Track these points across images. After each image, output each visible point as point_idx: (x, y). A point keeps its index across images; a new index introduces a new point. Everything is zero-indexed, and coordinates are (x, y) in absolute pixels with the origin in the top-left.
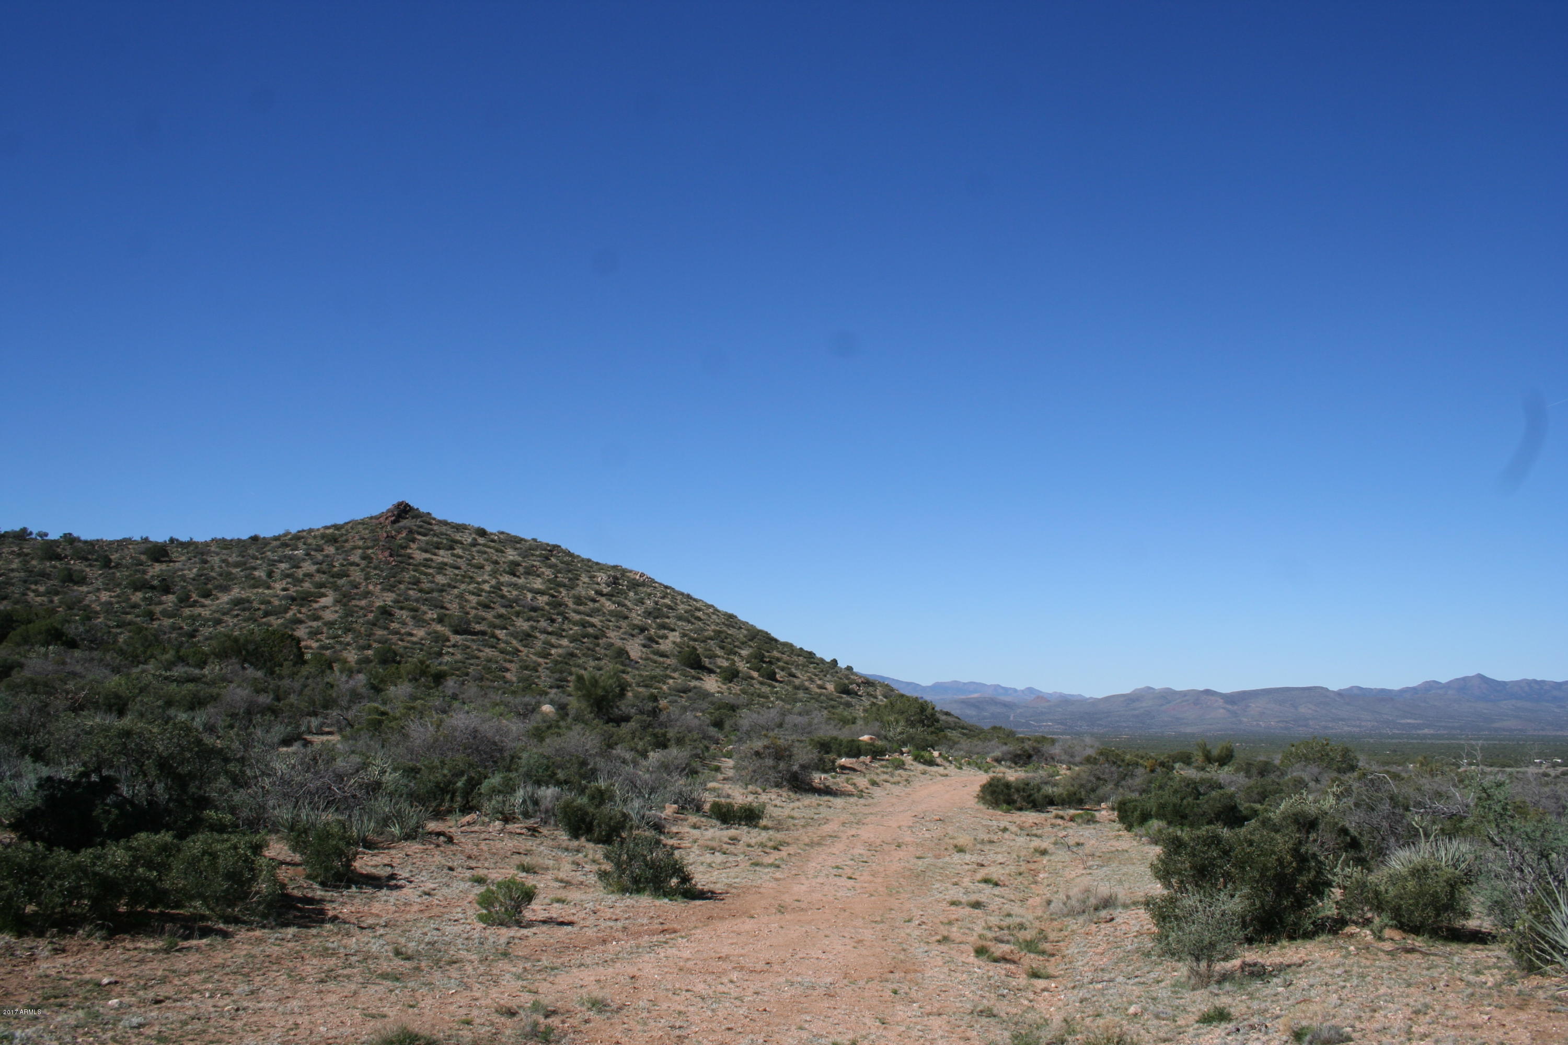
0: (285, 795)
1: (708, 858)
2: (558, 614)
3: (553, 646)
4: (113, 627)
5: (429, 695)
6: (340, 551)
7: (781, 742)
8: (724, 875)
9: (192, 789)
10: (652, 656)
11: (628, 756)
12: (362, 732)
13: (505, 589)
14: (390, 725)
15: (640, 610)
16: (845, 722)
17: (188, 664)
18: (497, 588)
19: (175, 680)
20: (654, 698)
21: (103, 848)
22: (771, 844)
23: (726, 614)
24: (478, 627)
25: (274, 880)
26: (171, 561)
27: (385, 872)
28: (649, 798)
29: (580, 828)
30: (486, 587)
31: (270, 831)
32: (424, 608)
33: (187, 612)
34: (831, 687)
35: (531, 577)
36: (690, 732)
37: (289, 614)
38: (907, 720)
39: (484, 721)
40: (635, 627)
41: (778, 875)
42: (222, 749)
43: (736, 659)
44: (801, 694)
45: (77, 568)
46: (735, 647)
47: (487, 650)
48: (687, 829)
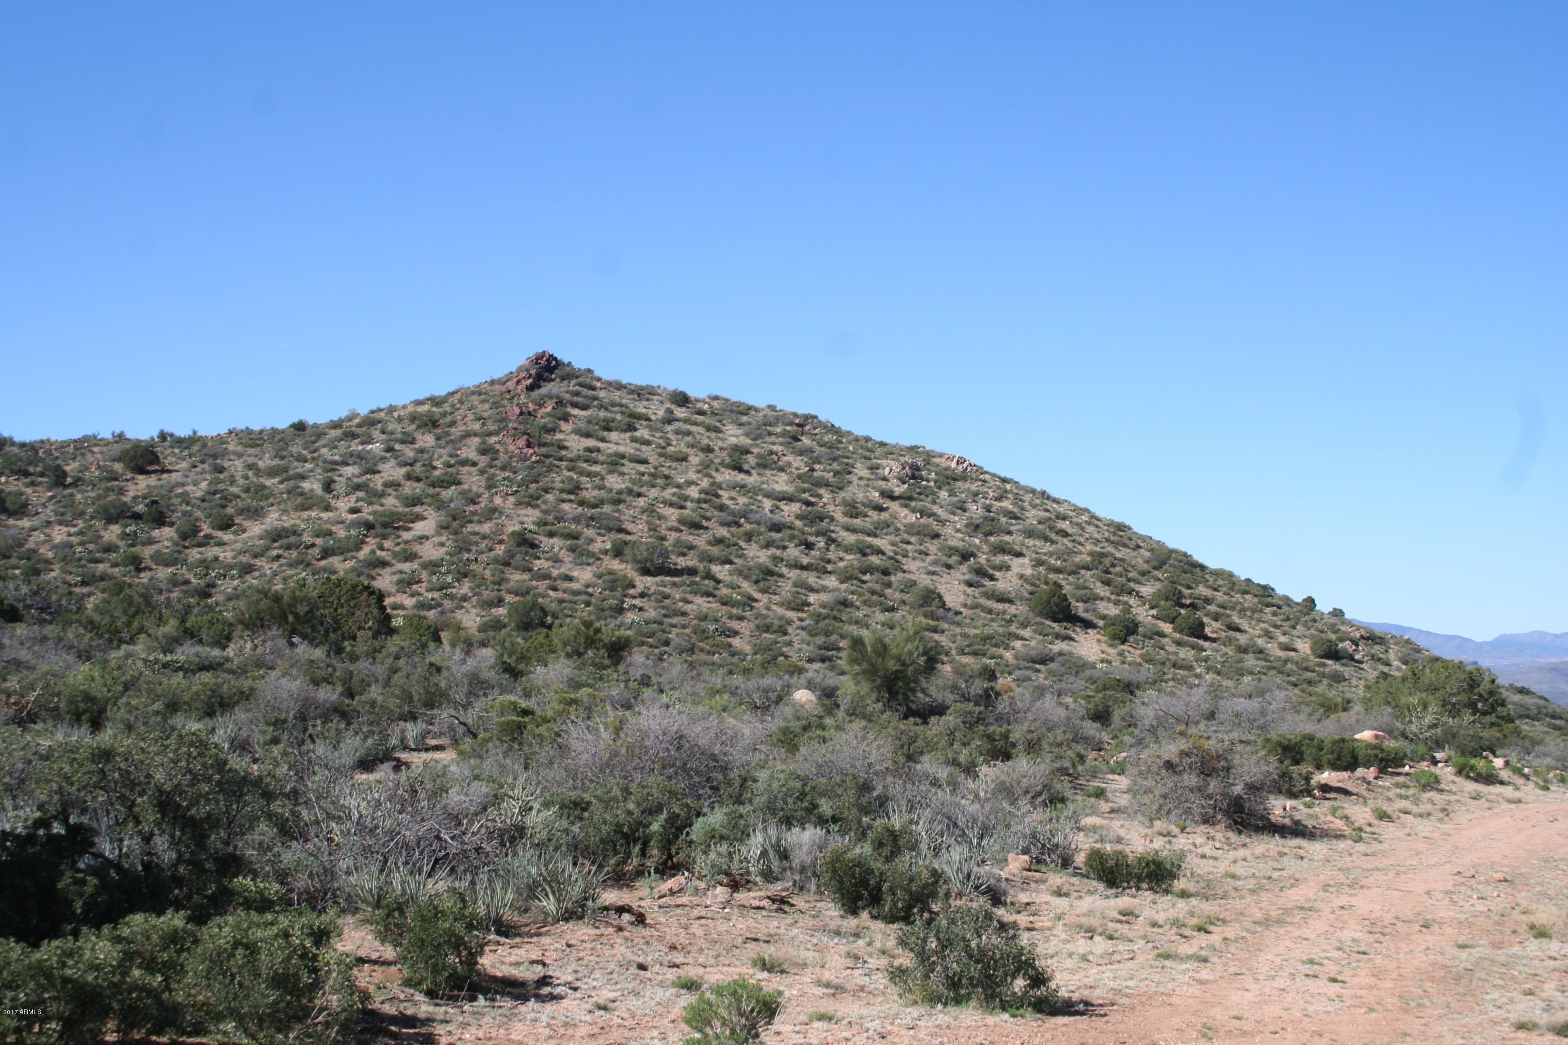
0: (367, 851)
1: (1081, 945)
2: (818, 534)
3: (812, 590)
4: (76, 585)
5: (601, 679)
6: (442, 442)
7: (1211, 745)
8: (1108, 974)
9: (215, 840)
10: (983, 601)
11: (943, 773)
12: (490, 745)
13: (725, 494)
14: (537, 731)
15: (960, 521)
16: (1329, 708)
17: (200, 641)
18: (712, 493)
19: (180, 669)
20: (991, 675)
21: (76, 940)
22: (1194, 921)
23: (1111, 524)
24: (682, 562)
25: (352, 988)
26: (163, 471)
27: (531, 974)
28: (979, 844)
29: (860, 897)
30: (693, 492)
31: (343, 911)
32: (590, 532)
33: (194, 554)
34: (1304, 647)
35: (768, 473)
36: (1049, 730)
37: (364, 553)
38: (1444, 703)
39: (694, 720)
40: (953, 551)
41: (1204, 974)
42: (260, 778)
43: (1132, 601)
44: (1250, 661)
45: (12, 488)
46: (1129, 580)
47: (699, 600)
48: (1048, 898)
